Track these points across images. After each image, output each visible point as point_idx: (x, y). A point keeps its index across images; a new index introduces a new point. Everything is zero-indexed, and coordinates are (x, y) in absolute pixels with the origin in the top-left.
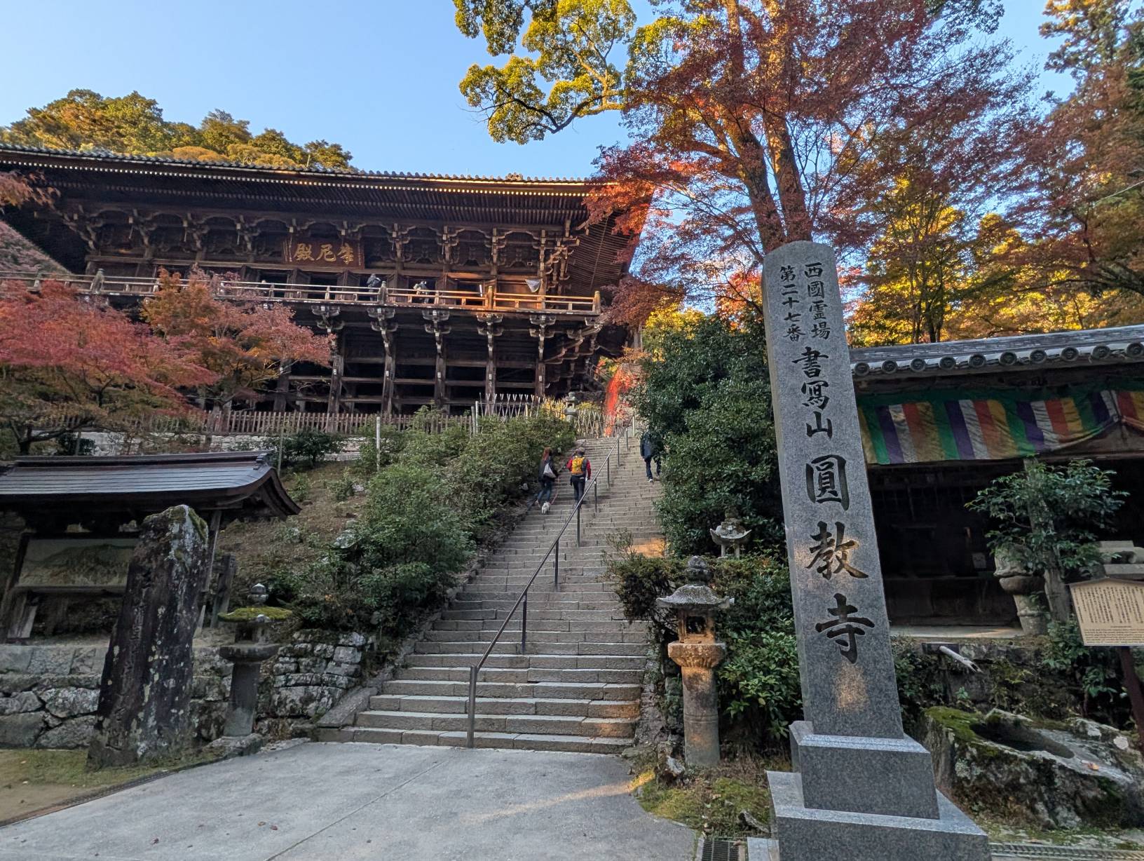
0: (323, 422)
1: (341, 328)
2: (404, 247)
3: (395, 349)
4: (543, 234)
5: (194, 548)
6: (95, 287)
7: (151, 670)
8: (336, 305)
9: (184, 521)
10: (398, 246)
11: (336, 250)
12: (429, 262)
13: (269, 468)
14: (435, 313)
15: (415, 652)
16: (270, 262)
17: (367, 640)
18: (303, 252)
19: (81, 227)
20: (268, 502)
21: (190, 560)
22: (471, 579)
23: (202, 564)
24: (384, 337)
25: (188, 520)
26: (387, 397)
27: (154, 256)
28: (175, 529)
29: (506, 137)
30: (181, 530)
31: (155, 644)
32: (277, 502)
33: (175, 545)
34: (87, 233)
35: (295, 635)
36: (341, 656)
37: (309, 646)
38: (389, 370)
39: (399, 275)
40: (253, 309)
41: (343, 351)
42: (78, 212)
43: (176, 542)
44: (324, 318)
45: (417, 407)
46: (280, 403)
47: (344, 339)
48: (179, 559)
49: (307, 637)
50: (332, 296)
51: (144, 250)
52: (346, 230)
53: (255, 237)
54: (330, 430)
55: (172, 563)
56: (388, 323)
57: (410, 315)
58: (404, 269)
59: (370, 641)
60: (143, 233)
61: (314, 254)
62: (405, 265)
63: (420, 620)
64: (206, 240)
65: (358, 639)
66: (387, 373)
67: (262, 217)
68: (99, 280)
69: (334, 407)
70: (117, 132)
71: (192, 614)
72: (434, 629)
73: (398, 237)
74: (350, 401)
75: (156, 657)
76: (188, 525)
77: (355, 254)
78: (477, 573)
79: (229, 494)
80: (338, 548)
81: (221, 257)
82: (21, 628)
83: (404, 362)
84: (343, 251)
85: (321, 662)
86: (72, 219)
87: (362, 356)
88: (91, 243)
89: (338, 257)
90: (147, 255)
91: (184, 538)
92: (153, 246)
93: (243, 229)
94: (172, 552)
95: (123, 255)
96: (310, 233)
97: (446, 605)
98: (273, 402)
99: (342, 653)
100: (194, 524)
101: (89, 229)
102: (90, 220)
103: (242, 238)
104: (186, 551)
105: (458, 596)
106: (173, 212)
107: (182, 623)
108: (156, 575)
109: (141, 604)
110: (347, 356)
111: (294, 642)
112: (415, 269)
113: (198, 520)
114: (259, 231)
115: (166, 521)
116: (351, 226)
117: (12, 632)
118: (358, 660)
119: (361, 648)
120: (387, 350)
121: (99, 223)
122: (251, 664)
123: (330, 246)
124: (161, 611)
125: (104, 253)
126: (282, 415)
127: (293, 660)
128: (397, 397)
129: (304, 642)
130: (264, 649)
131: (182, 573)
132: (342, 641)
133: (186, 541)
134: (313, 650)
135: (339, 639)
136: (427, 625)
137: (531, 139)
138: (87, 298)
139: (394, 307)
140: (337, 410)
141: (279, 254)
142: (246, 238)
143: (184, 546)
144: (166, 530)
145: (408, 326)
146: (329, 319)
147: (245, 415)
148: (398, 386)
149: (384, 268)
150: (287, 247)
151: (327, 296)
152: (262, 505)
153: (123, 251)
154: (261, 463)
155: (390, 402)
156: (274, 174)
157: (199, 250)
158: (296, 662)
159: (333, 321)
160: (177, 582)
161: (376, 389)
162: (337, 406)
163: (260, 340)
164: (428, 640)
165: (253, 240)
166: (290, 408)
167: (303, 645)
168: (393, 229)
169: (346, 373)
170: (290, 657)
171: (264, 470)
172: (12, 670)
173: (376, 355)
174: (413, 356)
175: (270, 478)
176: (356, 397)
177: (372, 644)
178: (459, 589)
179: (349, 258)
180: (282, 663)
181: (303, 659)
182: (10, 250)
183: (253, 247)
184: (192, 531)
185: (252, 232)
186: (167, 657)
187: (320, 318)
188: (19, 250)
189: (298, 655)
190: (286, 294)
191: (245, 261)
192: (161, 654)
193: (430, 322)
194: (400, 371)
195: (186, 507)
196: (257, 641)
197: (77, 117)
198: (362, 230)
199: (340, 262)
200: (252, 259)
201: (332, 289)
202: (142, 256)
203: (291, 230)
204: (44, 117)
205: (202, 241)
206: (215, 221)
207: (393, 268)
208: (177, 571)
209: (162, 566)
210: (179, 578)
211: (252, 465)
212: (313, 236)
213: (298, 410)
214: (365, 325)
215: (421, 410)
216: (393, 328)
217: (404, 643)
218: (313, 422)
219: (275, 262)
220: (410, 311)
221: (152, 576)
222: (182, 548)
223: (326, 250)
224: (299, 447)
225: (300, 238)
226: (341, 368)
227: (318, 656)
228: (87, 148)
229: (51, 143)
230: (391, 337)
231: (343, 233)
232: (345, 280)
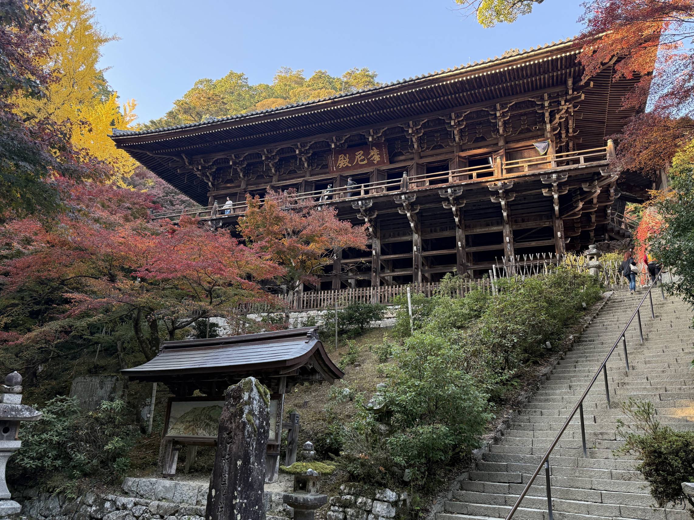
0: (368, 295)
1: (375, 216)
2: (420, 140)
3: (419, 227)
4: (546, 96)
5: (260, 412)
6: (214, 213)
7: (235, 511)
8: (369, 198)
9: (252, 390)
10: (414, 140)
11: (366, 154)
12: (441, 147)
13: (316, 341)
14: (449, 190)
15: (446, 511)
16: (321, 174)
17: (399, 496)
18: (343, 162)
19: (204, 174)
20: (318, 369)
21: (257, 421)
22: (496, 440)
23: (266, 424)
24: (410, 218)
25: (255, 390)
26: (417, 268)
27: (247, 185)
28: (246, 397)
29: (495, 21)
30: (250, 397)
31: (236, 490)
32: (325, 368)
33: (246, 410)
34: (207, 176)
35: (342, 487)
36: (377, 509)
37: (353, 498)
38: (416, 245)
39: (417, 164)
40: (308, 213)
41: (378, 235)
42: (201, 164)
43: (247, 407)
44: (361, 211)
45: (442, 275)
46: (336, 283)
47: (378, 224)
48: (249, 421)
49: (350, 489)
50: (367, 192)
51: (241, 182)
52: (373, 136)
53: (309, 157)
54: (374, 301)
55: (244, 424)
56: (412, 206)
57: (429, 196)
58: (421, 158)
59: (402, 497)
60: (239, 170)
61: (351, 160)
62: (422, 154)
63: (449, 479)
64: (278, 167)
65: (391, 495)
66: (415, 248)
67: (313, 140)
68: (216, 208)
69: (376, 282)
70: (223, 102)
71: (262, 466)
72: (462, 489)
73: (413, 132)
74: (388, 275)
75: (238, 501)
76: (255, 394)
77: (381, 154)
78: (502, 434)
79: (288, 364)
80: (371, 409)
81: (288, 177)
82: (170, 467)
83: (429, 237)
84: (372, 154)
85: (363, 514)
86: (198, 169)
87: (394, 236)
88: (210, 184)
89: (368, 159)
90: (243, 186)
91: (253, 403)
92: (246, 178)
93: (301, 152)
94: (244, 416)
95: (229, 188)
96: (346, 146)
97: (473, 466)
98: (332, 282)
99: (379, 508)
100: (259, 392)
101: (208, 174)
102: (208, 168)
103: (301, 159)
104: (254, 415)
105: (485, 457)
106: (256, 151)
107: (255, 473)
108: (235, 434)
109: (227, 457)
110: (382, 238)
111: (341, 493)
112: (432, 156)
113: (263, 388)
114: (311, 152)
115: (240, 390)
116: (376, 133)
117: (166, 470)
118: (393, 514)
119: (395, 504)
120: (413, 229)
121: (213, 168)
122: (306, 512)
123: (362, 152)
124: (239, 463)
125: (218, 189)
126: (338, 292)
127: (341, 509)
128: (427, 268)
129: (349, 494)
130: (315, 499)
131: (252, 433)
132: (378, 496)
133: (255, 406)
134: (356, 502)
135: (375, 494)
136: (456, 485)
137: (519, 15)
138: (209, 222)
139: (415, 192)
140: (378, 284)
141: (326, 166)
142: (303, 159)
143: (252, 410)
144: (240, 397)
145: (427, 206)
146: (365, 211)
147: (312, 295)
148: (426, 258)
149: (404, 160)
150: (331, 159)
151: (362, 193)
152: (314, 371)
153: (229, 185)
154: (310, 337)
155: (420, 273)
156: (317, 106)
157: (274, 175)
158: (344, 512)
159: (369, 211)
160: (248, 440)
161: (407, 263)
162: (378, 280)
163: (314, 236)
164: (457, 500)
165: (308, 160)
166: (344, 286)
167: (348, 497)
168: (409, 126)
169: (383, 252)
170: (339, 506)
171: (313, 343)
172: (165, 499)
173: (404, 235)
174: (436, 231)
175: (318, 350)
176: (393, 271)
177: (405, 500)
178: (485, 450)
179: (377, 158)
180: (333, 511)
181: (349, 510)
182: (169, 197)
183: (308, 166)
184: (257, 398)
185: (307, 153)
186: (245, 501)
187: (358, 211)
188: (173, 196)
189: (345, 505)
191: (304, 177)
192: (241, 498)
193: (447, 199)
194: (426, 245)
195: (253, 379)
196: (309, 491)
197: (200, 99)
198: (385, 133)
199: (371, 163)
200: (308, 174)
201: (365, 186)
202: (239, 186)
203: (333, 146)
204: (182, 104)
205: (276, 168)
206: (282, 151)
207: (412, 159)
208: (248, 431)
209: (238, 427)
210: (250, 437)
212: (349, 146)
213: (351, 287)
214: (393, 210)
215: (446, 277)
216: (416, 210)
217: (435, 502)
218: (360, 295)
219: (325, 173)
220: (428, 193)
221: (232, 434)
222: (251, 412)
223: (359, 155)
224: (350, 319)
225: (340, 151)
226: (379, 248)
227: (360, 508)
228: (206, 118)
229: (187, 121)
230: (415, 218)
231: (370, 139)
232: (375, 177)
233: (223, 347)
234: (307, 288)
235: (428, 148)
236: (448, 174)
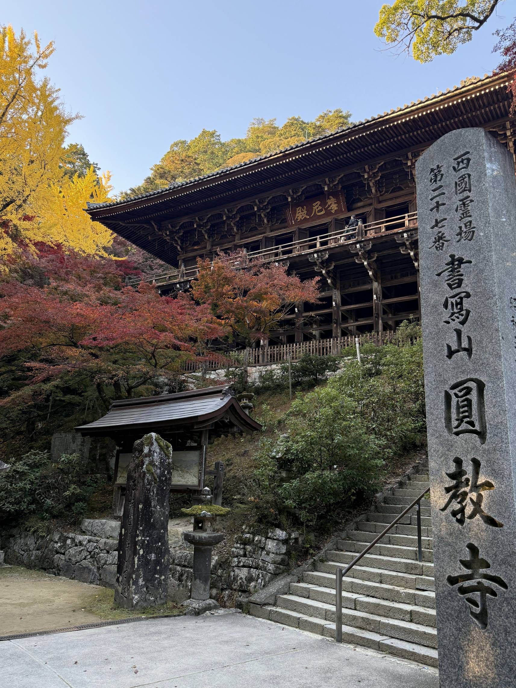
0: (328, 346)
1: (332, 267)
2: (378, 184)
3: (379, 275)
4: (508, 125)
5: (161, 462)
6: (181, 276)
7: (137, 547)
8: (325, 250)
9: (152, 444)
10: (371, 184)
11: (323, 204)
12: (400, 189)
13: (231, 397)
14: (405, 235)
15: (338, 549)
16: (281, 229)
17: (290, 535)
18: (301, 214)
19: (173, 239)
20: (236, 422)
21: (158, 471)
22: (401, 484)
23: (168, 473)
24: (367, 267)
25: (155, 444)
26: (378, 317)
27: (212, 246)
28: (146, 450)
29: (433, 54)
30: (150, 451)
31: (138, 529)
32: (242, 421)
33: (147, 461)
34: (176, 241)
35: (244, 527)
36: (269, 546)
37: (251, 536)
38: (376, 294)
39: (375, 209)
40: (259, 271)
41: (338, 285)
42: (168, 229)
43: (147, 459)
44: (318, 263)
45: (398, 323)
46: (299, 336)
47: (338, 275)
48: (149, 471)
49: (250, 529)
50: (322, 244)
51: (206, 243)
52: (328, 185)
53: (268, 213)
54: (334, 353)
55: (144, 473)
56: (368, 254)
57: (386, 242)
58: (380, 202)
59: (293, 536)
60: (203, 232)
61: (309, 213)
62: (381, 198)
63: (347, 520)
64: (239, 225)
65: (281, 534)
66: (375, 296)
67: (269, 196)
68: (183, 271)
69: (337, 333)
70: (195, 163)
71: (164, 509)
72: (356, 530)
73: (369, 176)
74: (352, 325)
75: (140, 538)
76: (155, 447)
77: (338, 203)
78: (409, 479)
79: (200, 419)
80: (274, 458)
81: (249, 235)
82: (120, 510)
83: (389, 284)
84: (329, 203)
85: (258, 550)
86: (166, 234)
87: (354, 286)
88: (179, 247)
89: (326, 209)
90: (209, 247)
91: (153, 455)
92: (211, 240)
93: (259, 209)
94: (145, 466)
95: (196, 250)
96: (303, 197)
97: (373, 508)
98: (294, 335)
99: (271, 545)
100: (160, 446)
101: (176, 238)
102: (176, 232)
103: (260, 216)
104: (154, 465)
105: (386, 500)
106: (218, 212)
107: (157, 515)
108: (138, 482)
109: (132, 501)
110: (342, 289)
111: (243, 532)
112: (391, 199)
113: (164, 442)
114: (270, 207)
115: (142, 445)
116: (331, 181)
117: (116, 512)
118: (284, 551)
119: (285, 542)
120: (372, 277)
121: (180, 232)
122: (203, 548)
123: (318, 203)
124: (141, 506)
125: (186, 252)
126: (300, 345)
127: (242, 547)
128: (390, 316)
129: (248, 533)
130: (210, 537)
131: (152, 480)
132: (270, 534)
133: (155, 458)
134: (254, 540)
135: (268, 533)
136: (352, 525)
137: (459, 45)
138: (178, 286)
139: (370, 240)
140: (339, 335)
141: (284, 221)
142: (262, 215)
143: (153, 461)
144: (142, 451)
145: (385, 252)
146: (322, 263)
147: (275, 349)
148: (389, 305)
149: (363, 207)
150: (289, 212)
151: (318, 245)
152: (231, 425)
153: (196, 247)
154: (225, 394)
155: (380, 321)
156: (269, 160)
157: (237, 233)
158: (244, 548)
159: (325, 263)
160: (148, 487)
161: (367, 312)
162: (339, 331)
163: (262, 294)
164: (350, 539)
165: (268, 215)
166: (308, 338)
167: (248, 535)
168: (365, 171)
169: (344, 302)
170: (240, 544)
172: (111, 537)
173: (364, 283)
174: (396, 278)
175: (232, 405)
176: (357, 321)
177: (296, 539)
178: (387, 494)
179: (334, 207)
180: (236, 548)
181: (248, 547)
182: (148, 262)
183: (268, 221)
184: (158, 450)
185: (267, 209)
186: (148, 538)
187: (315, 264)
188: (152, 261)
189: (245, 543)
190: (294, 250)
191: (264, 233)
192: (143, 536)
193: (404, 244)
194: (386, 293)
195: (154, 434)
196: (205, 531)
197: (173, 162)
198: (341, 181)
199: (328, 213)
200: (268, 229)
201: (321, 238)
202: (205, 248)
203: (290, 200)
204: (158, 169)
205: (237, 226)
206: (241, 210)
207: (371, 204)
208: (148, 479)
209: (140, 476)
210: (150, 484)
211: (218, 396)
212: (307, 198)
213: (315, 339)
214: (350, 260)
215: (402, 324)
216: (373, 257)
217: (328, 540)
218: (321, 347)
219: (285, 228)
220: (384, 239)
221: (136, 482)
222: (152, 463)
223: (316, 206)
224: (305, 371)
225: (298, 203)
226: (339, 299)
227: (256, 545)
228: (180, 181)
229: (164, 185)
230: (375, 266)
231: (326, 189)
232: (333, 226)
233: (157, 405)
234: (273, 343)
235: (386, 192)
236: (404, 218)
